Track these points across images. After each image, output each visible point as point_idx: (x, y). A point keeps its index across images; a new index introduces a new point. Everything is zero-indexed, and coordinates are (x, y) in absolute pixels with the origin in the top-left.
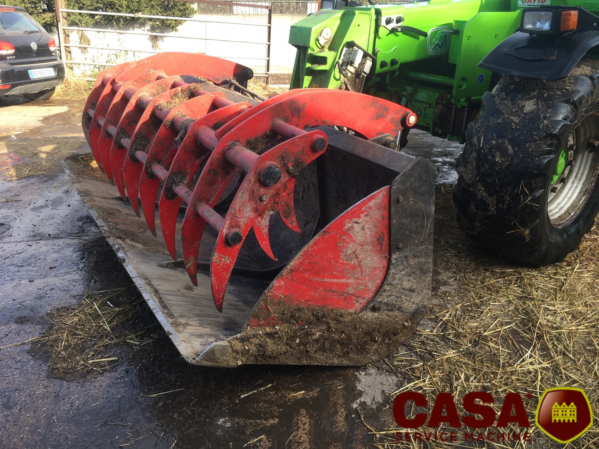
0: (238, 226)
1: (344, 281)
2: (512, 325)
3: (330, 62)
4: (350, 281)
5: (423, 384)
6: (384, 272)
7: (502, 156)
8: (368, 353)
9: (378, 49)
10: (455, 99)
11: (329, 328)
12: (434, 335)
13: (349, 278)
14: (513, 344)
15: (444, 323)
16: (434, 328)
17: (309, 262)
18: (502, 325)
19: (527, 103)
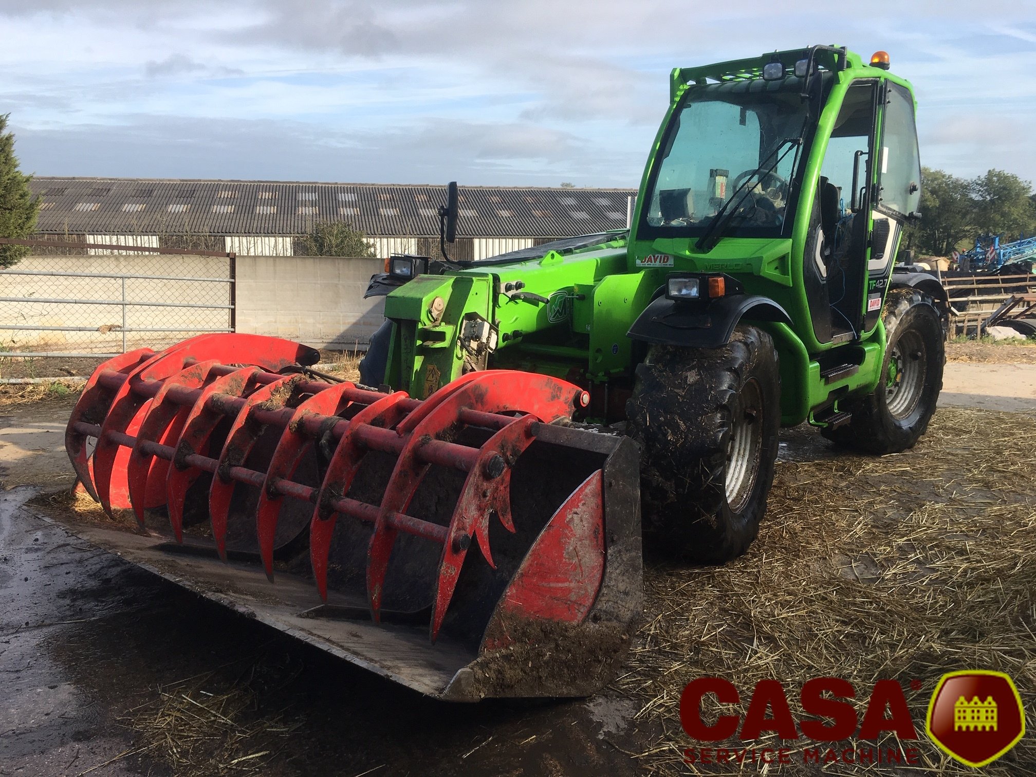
0: (464, 529)
1: (566, 584)
2: (724, 627)
3: (449, 337)
4: (573, 585)
5: (662, 701)
6: (600, 572)
7: (674, 433)
8: (593, 678)
9: (499, 320)
10: (592, 374)
11: (557, 645)
12: (648, 651)
13: (571, 582)
14: (734, 644)
15: (653, 637)
16: (645, 645)
17: (537, 564)
18: (714, 628)
19: (689, 374)
